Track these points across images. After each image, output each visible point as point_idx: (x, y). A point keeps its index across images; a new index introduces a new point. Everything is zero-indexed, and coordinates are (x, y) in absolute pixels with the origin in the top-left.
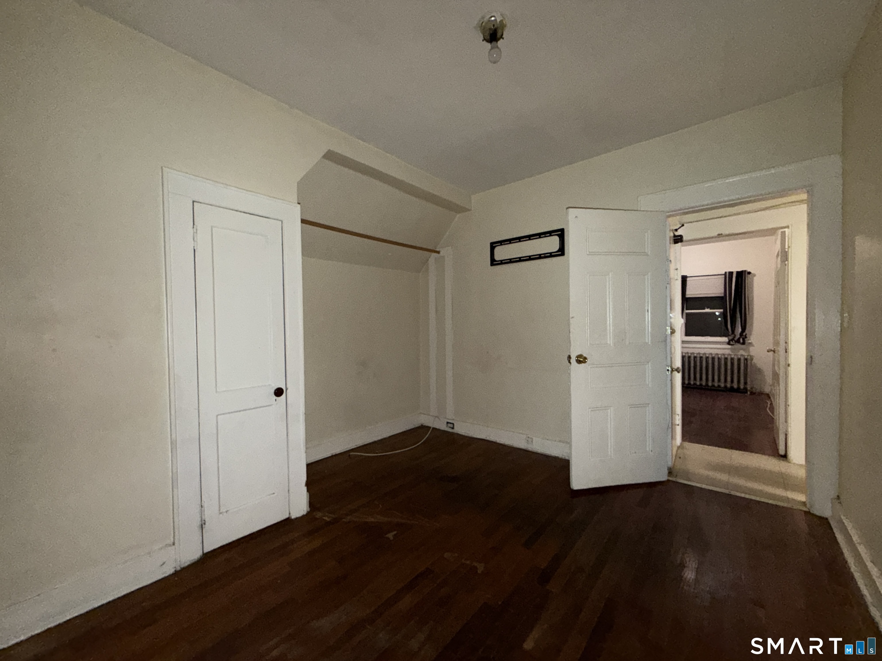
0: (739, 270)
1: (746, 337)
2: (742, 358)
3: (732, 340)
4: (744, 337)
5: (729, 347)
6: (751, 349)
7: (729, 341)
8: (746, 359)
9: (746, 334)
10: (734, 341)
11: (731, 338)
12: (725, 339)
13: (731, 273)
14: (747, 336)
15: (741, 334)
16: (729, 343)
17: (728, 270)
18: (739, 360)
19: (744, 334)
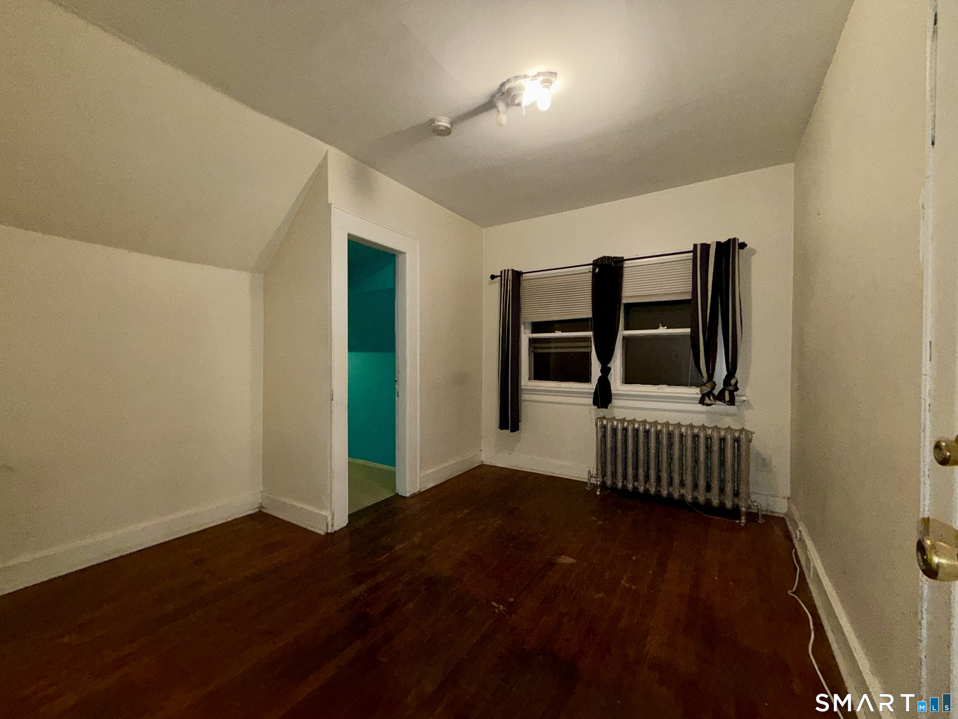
0: (723, 240)
1: (737, 389)
2: (729, 438)
3: (709, 394)
4: (731, 388)
5: (703, 408)
6: (747, 413)
7: (704, 396)
8: (737, 440)
9: (737, 382)
10: (711, 398)
11: (706, 389)
12: (695, 392)
13: (706, 247)
14: (738, 386)
15: (727, 382)
16: (702, 402)
17: (699, 241)
18: (723, 440)
19: (733, 382)
